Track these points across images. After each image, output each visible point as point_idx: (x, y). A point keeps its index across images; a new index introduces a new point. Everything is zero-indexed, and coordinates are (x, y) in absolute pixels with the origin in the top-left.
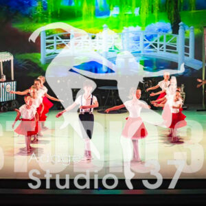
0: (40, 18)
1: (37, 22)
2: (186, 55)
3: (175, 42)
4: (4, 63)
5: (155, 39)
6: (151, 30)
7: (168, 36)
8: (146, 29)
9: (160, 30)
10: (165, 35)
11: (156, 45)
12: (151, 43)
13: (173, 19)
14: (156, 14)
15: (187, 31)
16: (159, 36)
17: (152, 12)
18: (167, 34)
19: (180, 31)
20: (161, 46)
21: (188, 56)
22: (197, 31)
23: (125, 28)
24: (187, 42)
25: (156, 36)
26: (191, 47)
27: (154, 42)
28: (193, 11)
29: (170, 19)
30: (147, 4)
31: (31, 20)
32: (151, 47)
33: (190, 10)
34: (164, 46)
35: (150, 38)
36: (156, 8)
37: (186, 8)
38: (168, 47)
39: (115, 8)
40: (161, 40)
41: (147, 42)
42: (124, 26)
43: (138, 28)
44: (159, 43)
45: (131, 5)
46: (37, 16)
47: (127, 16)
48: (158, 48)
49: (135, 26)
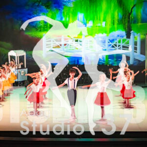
0: (42, 28)
1: (40, 31)
2: (135, 52)
3: (128, 43)
4: (20, 57)
5: (115, 41)
6: (113, 36)
7: (123, 40)
8: (109, 35)
9: (118, 36)
10: (122, 39)
11: (116, 45)
12: (113, 44)
13: (127, 29)
14: (116, 26)
15: (136, 36)
16: (118, 40)
17: (114, 24)
18: (123, 38)
19: (132, 36)
20: (119, 46)
21: (136, 52)
22: (142, 36)
23: (96, 35)
24: (136, 44)
25: (116, 39)
26: (138, 47)
27: (115, 43)
28: (139, 24)
29: (125, 29)
30: (110, 19)
31: (37, 29)
32: (113, 47)
33: (138, 23)
34: (121, 46)
35: (112, 41)
36: (116, 22)
37: (135, 22)
38: (123, 47)
39: (90, 22)
40: (119, 42)
41: (110, 43)
42: (96, 33)
43: (105, 35)
44: (118, 44)
45: (100, 20)
46: (41, 27)
47: (97, 27)
48: (117, 48)
49: (103, 33)
